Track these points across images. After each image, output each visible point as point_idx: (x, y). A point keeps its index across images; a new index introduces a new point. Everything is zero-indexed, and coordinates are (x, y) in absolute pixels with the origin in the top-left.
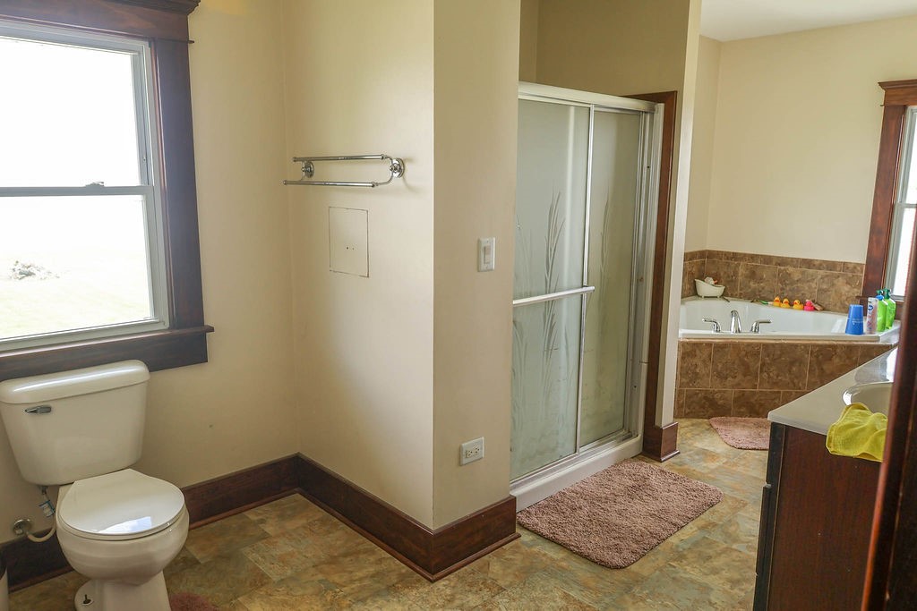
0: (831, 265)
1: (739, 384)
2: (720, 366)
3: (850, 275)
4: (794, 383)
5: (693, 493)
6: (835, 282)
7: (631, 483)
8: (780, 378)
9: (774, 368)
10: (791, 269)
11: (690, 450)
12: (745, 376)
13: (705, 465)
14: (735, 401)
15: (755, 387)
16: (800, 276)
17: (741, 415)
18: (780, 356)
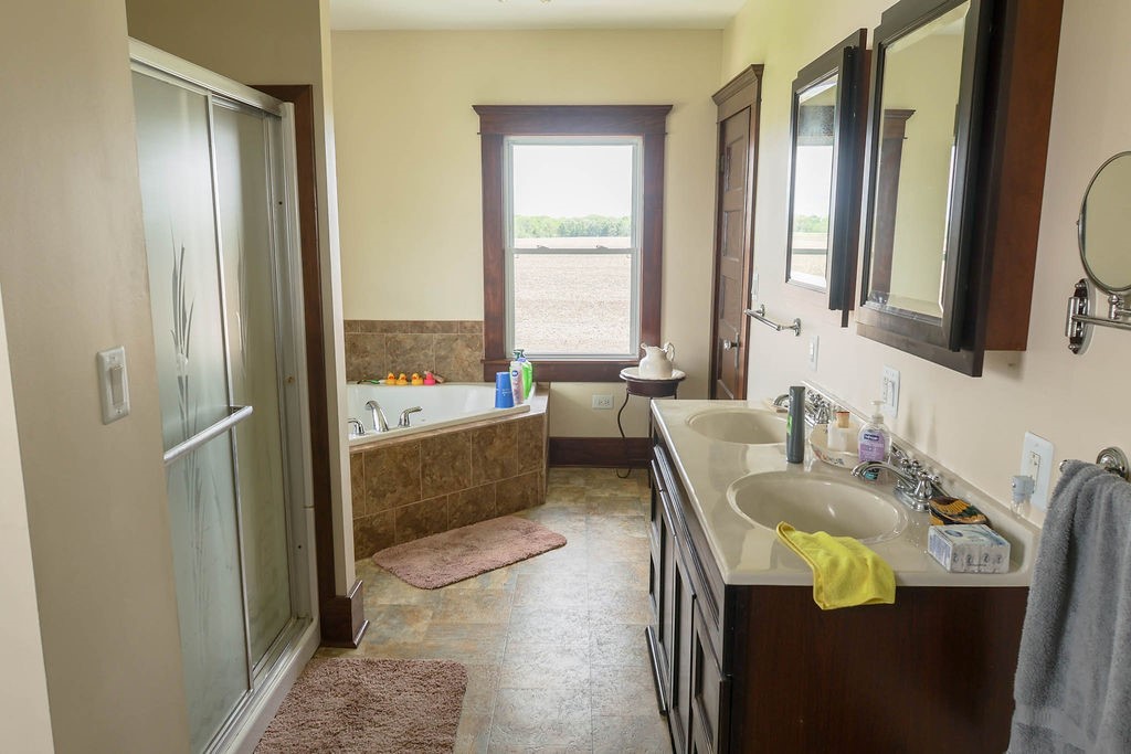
0: (446, 326)
1: (400, 499)
2: (375, 480)
3: (469, 335)
4: (459, 482)
5: (433, 681)
6: (454, 346)
7: (340, 702)
8: (444, 479)
9: (437, 467)
10: (400, 336)
11: (380, 613)
12: (405, 486)
13: (412, 630)
14: (398, 524)
15: (418, 498)
16: (413, 343)
17: (406, 539)
18: (441, 451)
